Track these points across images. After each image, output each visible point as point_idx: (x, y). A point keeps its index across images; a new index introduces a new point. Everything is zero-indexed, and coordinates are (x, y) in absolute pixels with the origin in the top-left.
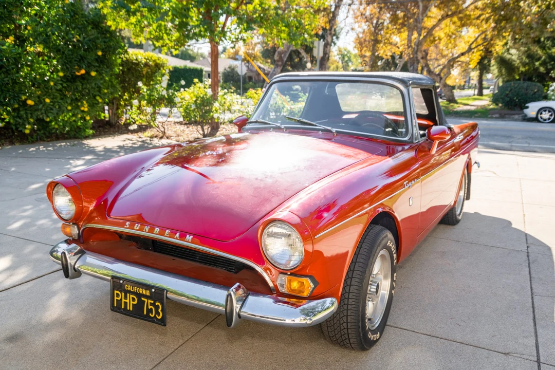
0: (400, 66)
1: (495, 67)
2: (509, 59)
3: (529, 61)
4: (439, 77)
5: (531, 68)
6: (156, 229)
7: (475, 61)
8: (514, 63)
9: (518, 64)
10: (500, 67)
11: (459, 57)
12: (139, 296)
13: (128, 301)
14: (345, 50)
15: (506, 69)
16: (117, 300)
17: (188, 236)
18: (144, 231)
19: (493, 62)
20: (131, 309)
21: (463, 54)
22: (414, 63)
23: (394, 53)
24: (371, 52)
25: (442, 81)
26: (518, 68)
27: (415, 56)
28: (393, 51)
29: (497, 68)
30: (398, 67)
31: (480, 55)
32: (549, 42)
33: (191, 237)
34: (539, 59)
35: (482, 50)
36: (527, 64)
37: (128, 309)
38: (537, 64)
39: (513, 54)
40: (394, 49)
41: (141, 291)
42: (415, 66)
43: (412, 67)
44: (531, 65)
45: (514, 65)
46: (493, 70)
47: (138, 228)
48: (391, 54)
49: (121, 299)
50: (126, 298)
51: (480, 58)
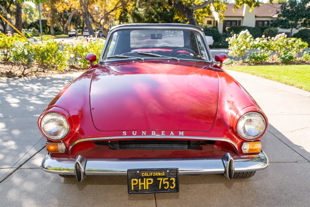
0: (70, 17)
1: (131, 18)
2: (138, 14)
3: (149, 15)
4: (99, 24)
5: (150, 19)
6: (152, 132)
7: (118, 15)
8: (141, 16)
9: (143, 17)
10: (134, 19)
11: (110, 12)
12: (155, 178)
13: (144, 184)
14: (28, 6)
15: (137, 19)
16: (134, 185)
17: (180, 132)
18: (143, 135)
19: (128, 15)
20: (147, 188)
21: (112, 11)
22: (86, 16)
23: (66, 9)
24: (50, 7)
25: (102, 27)
26: (144, 19)
27: (86, 11)
28: (65, 7)
29: (132, 19)
30: (69, 18)
31: (121, 11)
32: (156, 5)
33: (183, 132)
34: (153, 14)
35: (121, 8)
36: (148, 17)
37: (145, 188)
38: (153, 17)
39: (140, 11)
40: (65, 6)
41: (156, 174)
42: (87, 18)
43: (85, 18)
44: (150, 18)
45: (141, 17)
46: (130, 20)
47: (135, 134)
48: (63, 9)
49: (138, 184)
50: (142, 181)
51: (120, 13)
